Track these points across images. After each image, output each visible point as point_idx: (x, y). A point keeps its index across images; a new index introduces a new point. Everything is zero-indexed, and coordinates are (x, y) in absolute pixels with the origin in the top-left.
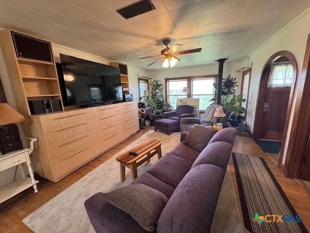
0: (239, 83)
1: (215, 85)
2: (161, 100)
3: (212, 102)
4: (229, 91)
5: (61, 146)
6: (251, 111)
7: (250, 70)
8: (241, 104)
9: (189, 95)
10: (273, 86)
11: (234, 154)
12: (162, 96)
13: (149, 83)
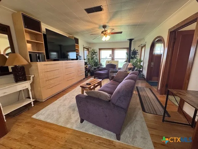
0: (139, 53)
1: (127, 53)
2: (96, 61)
3: (125, 63)
4: (134, 57)
5: (46, 81)
6: (145, 67)
7: (145, 46)
8: (140, 64)
9: (113, 59)
10: (155, 54)
11: (137, 87)
12: (97, 59)
13: (89, 51)
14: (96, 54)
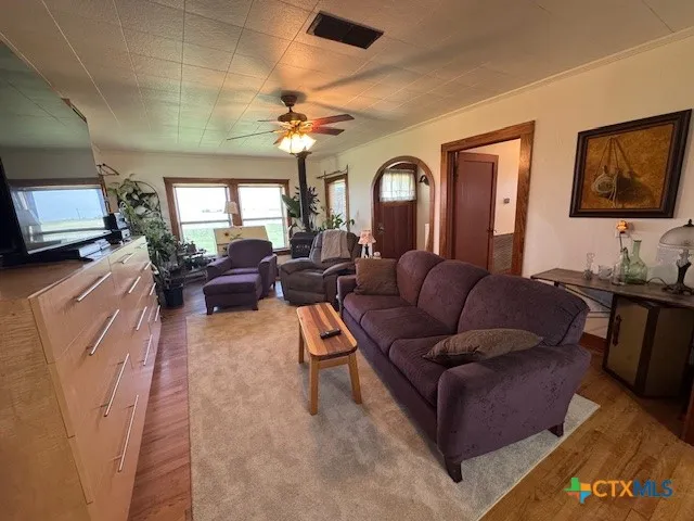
0: (321, 198)
7: (344, 176)
9: (237, 219)
12: (161, 226)
13: (108, 186)
14: (154, 201)
